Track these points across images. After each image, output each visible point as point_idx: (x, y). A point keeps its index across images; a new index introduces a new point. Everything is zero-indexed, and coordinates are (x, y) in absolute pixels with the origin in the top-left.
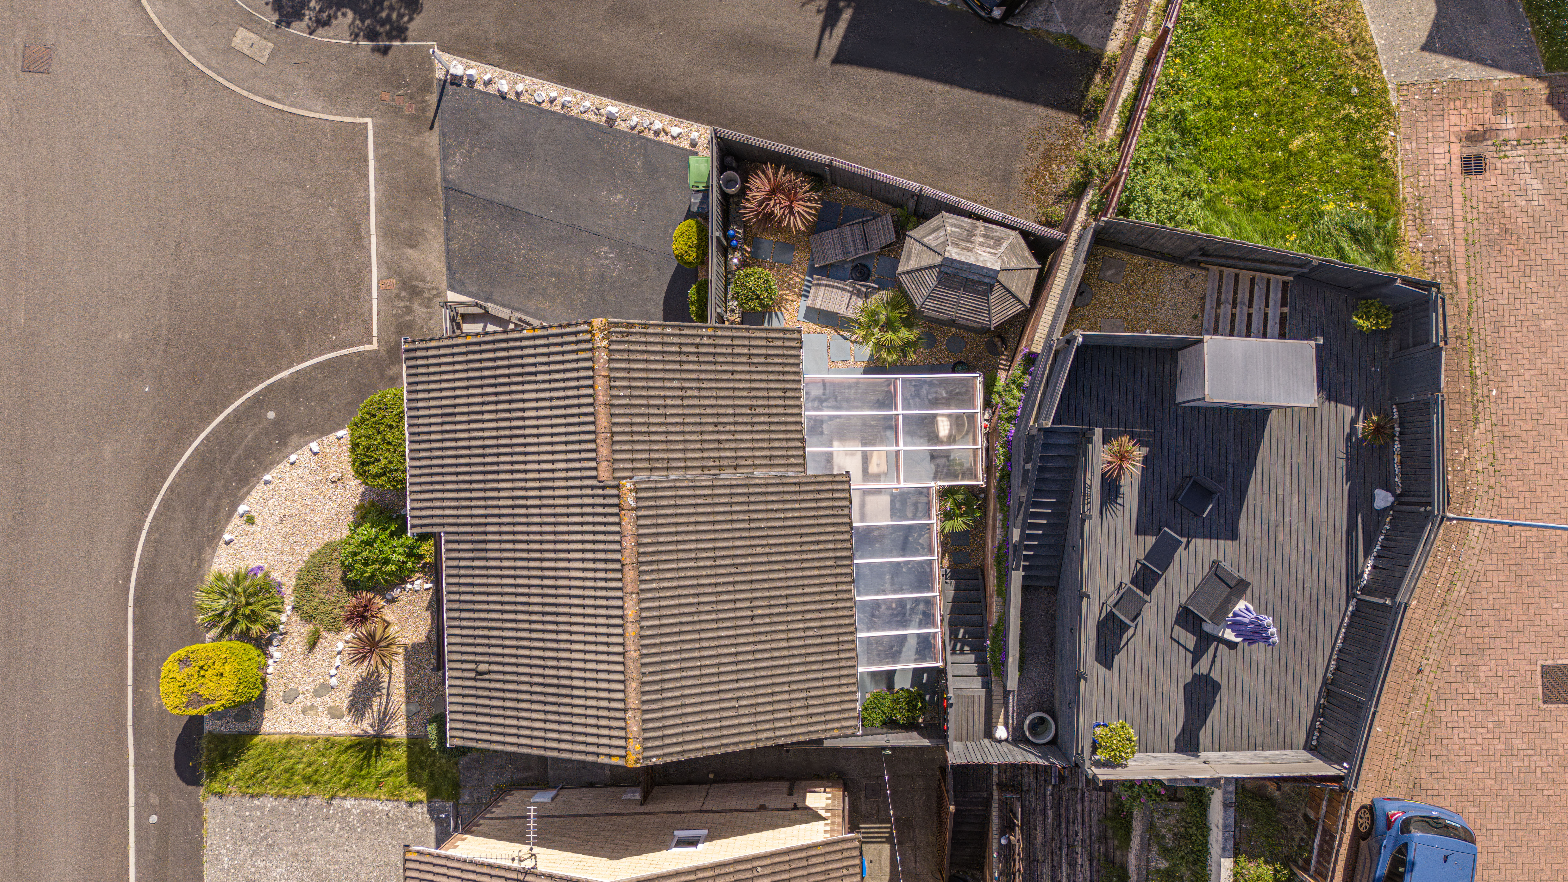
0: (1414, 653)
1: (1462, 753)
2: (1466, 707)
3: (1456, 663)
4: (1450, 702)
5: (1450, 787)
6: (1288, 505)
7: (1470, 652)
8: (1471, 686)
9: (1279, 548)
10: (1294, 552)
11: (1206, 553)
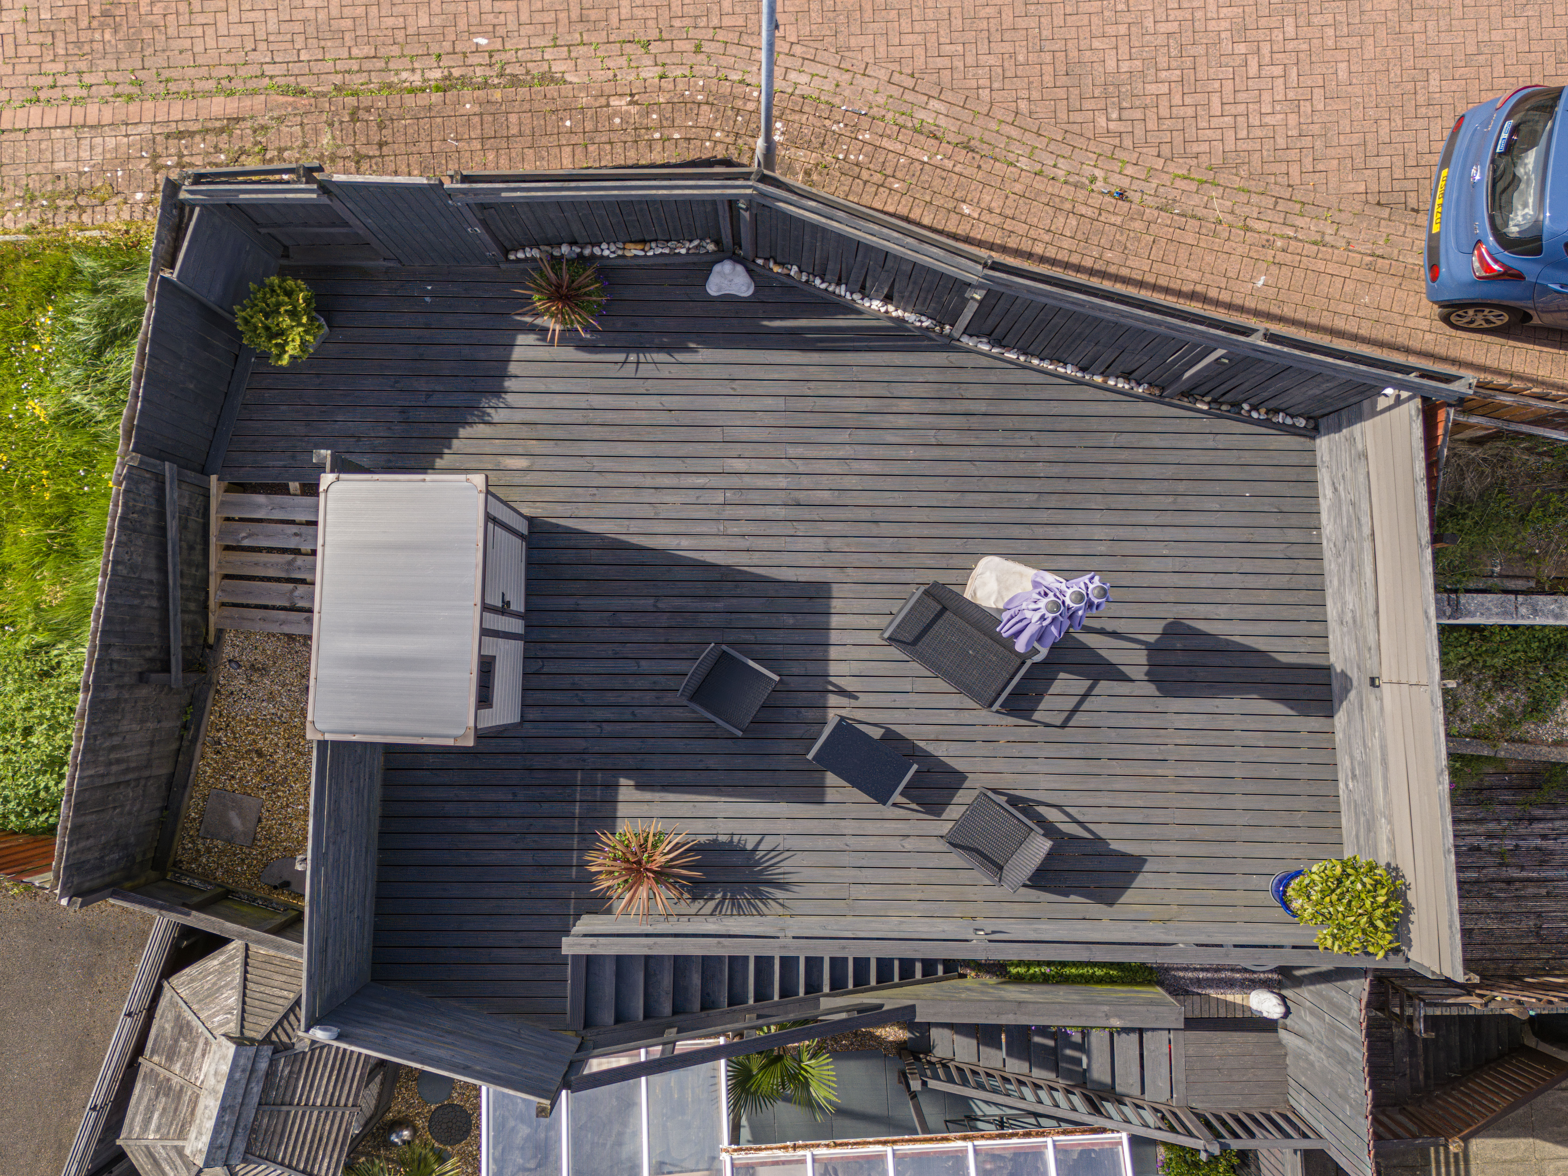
0: (1083, 210)
1: (1306, 107)
2: (1201, 98)
3: (1102, 121)
4: (1191, 134)
5: (1384, 132)
6: (748, 481)
7: (1075, 92)
8: (1151, 88)
9: (847, 498)
10: (856, 466)
11: (864, 653)
